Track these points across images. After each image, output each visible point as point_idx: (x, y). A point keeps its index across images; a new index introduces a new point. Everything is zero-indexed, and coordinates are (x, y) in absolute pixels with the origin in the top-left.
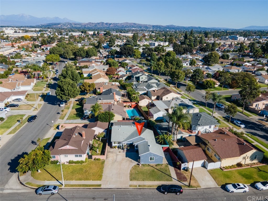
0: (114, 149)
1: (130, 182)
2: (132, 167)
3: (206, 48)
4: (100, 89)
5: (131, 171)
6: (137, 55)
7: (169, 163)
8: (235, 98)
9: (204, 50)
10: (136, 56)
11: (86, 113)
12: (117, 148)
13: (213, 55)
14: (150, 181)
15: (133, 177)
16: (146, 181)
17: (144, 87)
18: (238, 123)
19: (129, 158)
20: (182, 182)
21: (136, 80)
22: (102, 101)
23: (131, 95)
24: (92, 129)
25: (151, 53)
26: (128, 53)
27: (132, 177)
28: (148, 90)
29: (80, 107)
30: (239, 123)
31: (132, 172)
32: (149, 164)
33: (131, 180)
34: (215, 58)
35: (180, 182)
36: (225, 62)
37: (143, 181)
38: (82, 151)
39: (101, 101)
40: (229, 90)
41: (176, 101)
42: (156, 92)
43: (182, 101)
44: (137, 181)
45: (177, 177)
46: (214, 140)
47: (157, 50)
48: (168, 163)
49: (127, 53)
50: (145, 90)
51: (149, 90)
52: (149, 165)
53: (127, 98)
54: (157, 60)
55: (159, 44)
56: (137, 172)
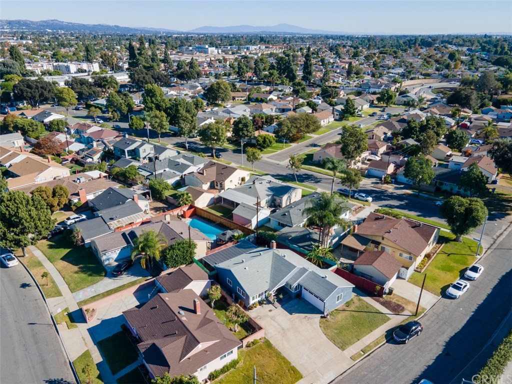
0: (255, 309)
1: (344, 351)
2: (320, 327)
3: (188, 73)
4: (79, 196)
5: (325, 334)
6: (68, 99)
7: (358, 294)
8: (320, 157)
9: (185, 76)
10: (66, 101)
11: (108, 259)
12: (258, 307)
13: (222, 86)
14: (367, 336)
15: (340, 342)
16: (362, 338)
17: (167, 169)
18: (364, 197)
19: (297, 314)
20: (402, 314)
21: (131, 157)
22: (119, 222)
23: (161, 192)
24: (185, 289)
25: (93, 91)
26: (41, 95)
27: (338, 343)
28: (182, 173)
29: (69, 250)
30: (364, 195)
31: (330, 334)
32: (336, 308)
33: (343, 348)
34: (225, 91)
35: (398, 315)
36: (238, 97)
37: (359, 340)
38: (232, 341)
39: (115, 221)
40: (291, 146)
41: (261, 183)
42: (205, 175)
43: (270, 181)
44: (351, 345)
45: (389, 309)
46: (388, 232)
47: (103, 83)
48: (356, 295)
49: (37, 96)
50: (174, 175)
51: (184, 173)
52: (336, 310)
53: (152, 200)
54: (127, 107)
55: (79, 67)
56: (336, 331)
